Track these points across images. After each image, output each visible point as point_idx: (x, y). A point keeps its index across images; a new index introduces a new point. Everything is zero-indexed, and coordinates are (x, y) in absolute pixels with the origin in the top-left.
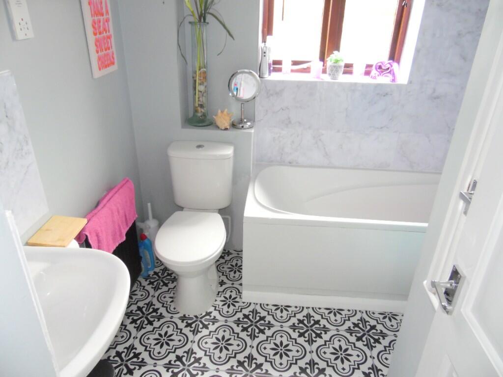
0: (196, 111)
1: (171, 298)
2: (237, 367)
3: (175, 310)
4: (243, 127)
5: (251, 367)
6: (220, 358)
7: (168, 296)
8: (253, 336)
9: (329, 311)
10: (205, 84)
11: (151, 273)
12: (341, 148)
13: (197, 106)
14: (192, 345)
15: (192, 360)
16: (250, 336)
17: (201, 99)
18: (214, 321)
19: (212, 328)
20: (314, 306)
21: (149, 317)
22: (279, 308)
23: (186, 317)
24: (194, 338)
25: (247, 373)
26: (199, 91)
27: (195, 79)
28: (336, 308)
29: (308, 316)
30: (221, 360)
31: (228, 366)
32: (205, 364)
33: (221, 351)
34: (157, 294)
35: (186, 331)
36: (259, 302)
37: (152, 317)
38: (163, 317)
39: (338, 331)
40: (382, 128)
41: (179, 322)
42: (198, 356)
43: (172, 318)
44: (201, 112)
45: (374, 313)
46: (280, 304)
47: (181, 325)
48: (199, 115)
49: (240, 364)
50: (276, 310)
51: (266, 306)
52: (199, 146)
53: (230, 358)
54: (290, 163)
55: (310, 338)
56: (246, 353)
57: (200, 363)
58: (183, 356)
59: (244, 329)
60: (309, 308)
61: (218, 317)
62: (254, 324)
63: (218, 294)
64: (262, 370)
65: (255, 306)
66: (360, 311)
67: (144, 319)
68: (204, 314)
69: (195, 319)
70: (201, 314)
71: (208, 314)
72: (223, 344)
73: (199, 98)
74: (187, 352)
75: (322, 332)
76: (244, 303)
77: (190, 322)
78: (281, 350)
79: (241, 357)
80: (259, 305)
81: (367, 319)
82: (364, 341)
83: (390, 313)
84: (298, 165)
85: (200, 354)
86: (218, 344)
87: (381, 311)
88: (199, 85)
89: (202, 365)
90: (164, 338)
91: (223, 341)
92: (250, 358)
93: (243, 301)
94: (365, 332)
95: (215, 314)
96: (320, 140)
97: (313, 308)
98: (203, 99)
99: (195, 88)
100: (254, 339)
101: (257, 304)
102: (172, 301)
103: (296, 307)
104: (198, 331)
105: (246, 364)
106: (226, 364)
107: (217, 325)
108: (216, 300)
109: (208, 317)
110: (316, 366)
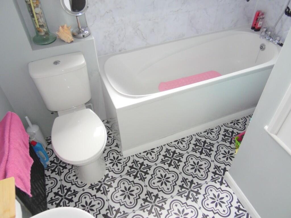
0: (38, 31)
1: (75, 175)
2: (144, 203)
3: (83, 183)
4: (84, 36)
5: (152, 199)
6: (131, 203)
7: (71, 175)
8: (143, 179)
9: (177, 142)
10: (40, 6)
11: (48, 163)
12: (153, 31)
13: (38, 27)
14: (108, 203)
15: (115, 213)
16: (141, 179)
17: (40, 20)
18: (113, 179)
19: (115, 185)
20: (168, 143)
21: (67, 197)
22: (148, 153)
23: (93, 185)
24: (107, 197)
25: (152, 204)
26: (36, 14)
27: (29, 3)
28: (180, 138)
29: (168, 151)
30: (132, 204)
31: (138, 206)
32: (124, 212)
33: (129, 198)
34: (62, 177)
35: (99, 195)
36: (134, 154)
37: (69, 195)
38: (77, 192)
39: (188, 153)
40: (178, 11)
41: (90, 191)
42: (116, 208)
43: (83, 190)
44: (44, 31)
45: (201, 133)
46: (147, 150)
47: (94, 192)
48: (43, 34)
49: (145, 200)
50: (147, 154)
51: (139, 155)
52: (56, 63)
53: (137, 200)
54: (120, 51)
55: (176, 165)
56: (145, 192)
57: (121, 213)
58: (107, 213)
59: (135, 176)
60: (165, 145)
61: (115, 176)
62: (139, 170)
63: (105, 160)
64: (159, 198)
65: (133, 158)
66: (193, 135)
67: (64, 200)
68: (104, 177)
69: (100, 184)
70: (102, 179)
71: (107, 176)
72: (127, 193)
73: (38, 19)
74: (108, 209)
75: (180, 157)
76: (125, 158)
77: (97, 187)
78: (164, 180)
79: (143, 196)
80: (135, 156)
81: (200, 138)
82: (204, 153)
83: (209, 129)
84: (126, 52)
85: (117, 206)
86: (125, 194)
87: (205, 130)
88: (35, 8)
89: (122, 213)
90: (87, 207)
91: (126, 190)
92: (149, 194)
93: (124, 157)
94: (203, 147)
95: (111, 174)
96: (138, 29)
97: (167, 144)
98: (42, 20)
99: (31, 11)
100: (144, 180)
101: (133, 156)
102: (77, 178)
103: (158, 148)
104: (107, 192)
105: (148, 199)
106: (137, 205)
107: (117, 181)
108: (106, 165)
109: (108, 179)
110: (187, 181)
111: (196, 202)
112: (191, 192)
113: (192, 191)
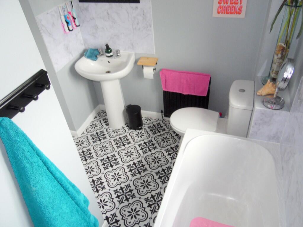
75: (152, 209)
110: (131, 198)
111: (114, 191)
112: (122, 193)
113: (123, 195)
